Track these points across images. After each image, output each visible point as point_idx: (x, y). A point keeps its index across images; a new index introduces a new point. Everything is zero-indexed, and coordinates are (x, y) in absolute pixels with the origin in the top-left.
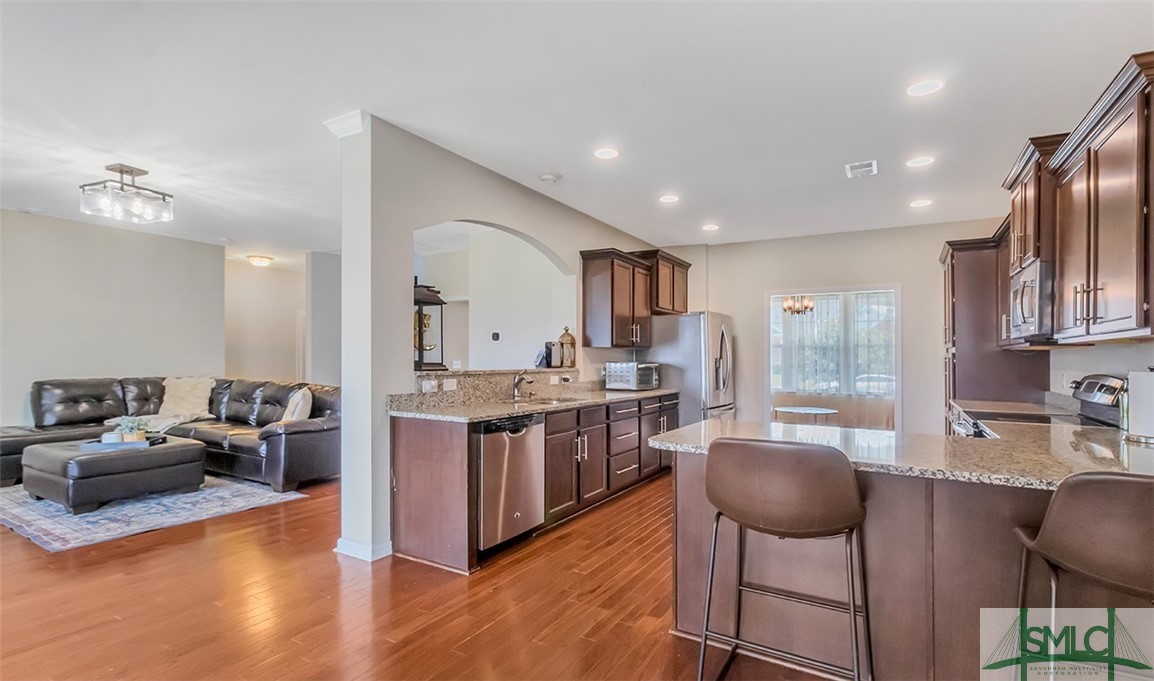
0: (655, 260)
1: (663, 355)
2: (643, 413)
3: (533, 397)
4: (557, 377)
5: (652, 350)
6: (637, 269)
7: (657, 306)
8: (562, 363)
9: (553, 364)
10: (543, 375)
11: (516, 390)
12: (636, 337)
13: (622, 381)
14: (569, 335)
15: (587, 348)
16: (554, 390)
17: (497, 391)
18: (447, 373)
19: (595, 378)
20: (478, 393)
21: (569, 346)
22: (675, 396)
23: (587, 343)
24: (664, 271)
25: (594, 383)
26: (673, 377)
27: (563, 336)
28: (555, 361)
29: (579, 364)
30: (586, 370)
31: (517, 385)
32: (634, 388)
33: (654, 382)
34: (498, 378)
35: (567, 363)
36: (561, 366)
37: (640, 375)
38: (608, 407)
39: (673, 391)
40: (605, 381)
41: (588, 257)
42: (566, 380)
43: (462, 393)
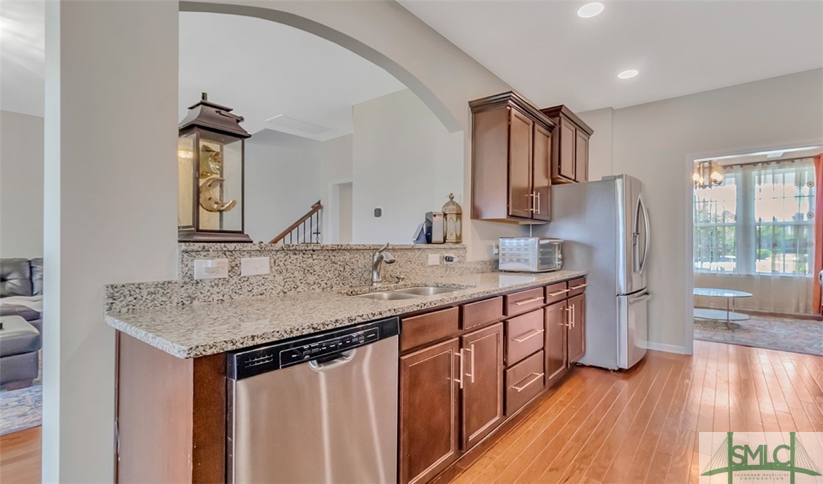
0: (558, 118)
1: (565, 230)
2: (548, 302)
3: (401, 283)
4: (438, 256)
5: (552, 224)
6: (537, 126)
7: (560, 174)
8: (445, 238)
9: (434, 240)
10: (418, 253)
11: (375, 274)
12: (537, 208)
13: (519, 261)
14: (454, 203)
15: (475, 221)
16: (433, 272)
17: (346, 274)
18: (248, 247)
19: (486, 257)
20: (311, 279)
21: (454, 217)
22: (582, 279)
23: (476, 214)
24: (567, 132)
25: (485, 263)
26: (578, 256)
27: (447, 204)
28: (437, 236)
29: (467, 240)
30: (475, 247)
31: (375, 266)
32: (535, 270)
33: (557, 262)
34: (348, 256)
35: (452, 238)
36: (444, 242)
37: (542, 253)
38: (505, 298)
39: (581, 273)
40: (497, 261)
41: (478, 108)
42: (449, 259)
43: (279, 278)
